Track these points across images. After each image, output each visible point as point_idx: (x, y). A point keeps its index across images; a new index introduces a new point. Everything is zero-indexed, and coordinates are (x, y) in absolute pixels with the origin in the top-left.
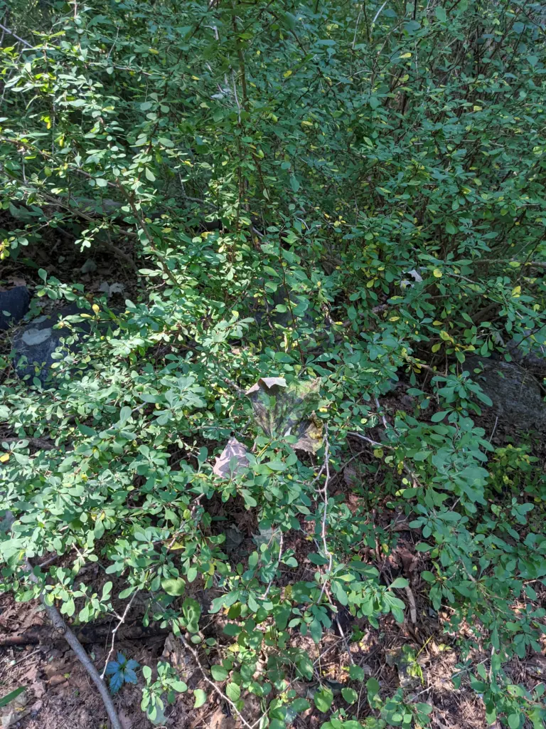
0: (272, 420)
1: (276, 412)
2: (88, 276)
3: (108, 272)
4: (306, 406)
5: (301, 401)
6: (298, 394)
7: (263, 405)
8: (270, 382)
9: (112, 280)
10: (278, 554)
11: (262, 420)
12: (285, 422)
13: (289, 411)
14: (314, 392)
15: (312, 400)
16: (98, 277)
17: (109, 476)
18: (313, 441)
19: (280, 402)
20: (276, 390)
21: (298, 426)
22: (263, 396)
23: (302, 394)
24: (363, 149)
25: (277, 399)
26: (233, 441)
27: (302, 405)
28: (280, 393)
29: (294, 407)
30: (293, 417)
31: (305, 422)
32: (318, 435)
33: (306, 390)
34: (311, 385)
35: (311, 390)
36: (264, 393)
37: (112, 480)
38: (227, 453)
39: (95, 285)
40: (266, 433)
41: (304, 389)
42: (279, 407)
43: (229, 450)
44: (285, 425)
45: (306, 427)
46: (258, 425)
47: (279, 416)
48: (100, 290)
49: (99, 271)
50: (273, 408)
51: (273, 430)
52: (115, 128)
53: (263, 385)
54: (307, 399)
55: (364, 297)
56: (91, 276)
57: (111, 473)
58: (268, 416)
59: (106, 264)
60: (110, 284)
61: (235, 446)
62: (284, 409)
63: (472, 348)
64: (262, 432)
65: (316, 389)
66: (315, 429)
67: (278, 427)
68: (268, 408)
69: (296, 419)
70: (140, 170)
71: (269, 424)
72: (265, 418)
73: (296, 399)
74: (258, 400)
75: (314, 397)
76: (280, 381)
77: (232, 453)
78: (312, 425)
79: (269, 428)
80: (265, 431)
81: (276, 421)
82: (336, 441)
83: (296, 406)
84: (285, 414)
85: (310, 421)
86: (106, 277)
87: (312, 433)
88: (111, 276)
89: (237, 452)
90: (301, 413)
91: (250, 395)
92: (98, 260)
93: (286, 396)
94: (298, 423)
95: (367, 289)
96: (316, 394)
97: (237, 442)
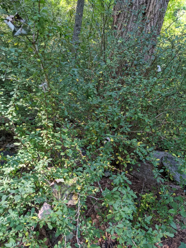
0: (59, 195)
1: (61, 191)
2: (2, 142)
3: (10, 140)
4: (72, 188)
5: (70, 187)
6: (69, 184)
7: (56, 189)
8: (58, 180)
9: (11, 143)
10: (64, 244)
11: (56, 195)
12: (64, 195)
13: (66, 190)
14: (74, 183)
15: (74, 186)
16: (6, 142)
17: (3, 219)
18: (75, 201)
19: (62, 188)
20: (60, 183)
21: (69, 196)
22: (56, 186)
23: (70, 184)
24: (89, 101)
25: (61, 187)
26: (45, 204)
27: (70, 188)
28: (62, 184)
29: (68, 189)
30: (67, 193)
31: (72, 194)
32: (76, 198)
33: (72, 182)
34: (73, 180)
35: (74, 182)
36: (56, 185)
37: (3, 221)
38: (43, 208)
39: (5, 145)
40: (57, 200)
41: (71, 182)
42: (62, 190)
43: (44, 207)
44: (64, 196)
45: (72, 196)
46: (54, 197)
47: (62, 193)
48: (6, 147)
49: (6, 140)
50: (60, 190)
51: (60, 198)
52: (3, 99)
53: (56, 182)
54: (72, 186)
55: (91, 147)
56: (3, 142)
57: (3, 218)
58: (58, 193)
59: (9, 137)
60: (10, 144)
61: (46, 206)
62: (64, 190)
63: (129, 162)
64: (56, 199)
65: (75, 182)
66: (75, 196)
67: (62, 197)
68: (58, 190)
69: (68, 193)
70: (11, 112)
71: (58, 196)
72: (57, 194)
73: (68, 186)
74: (54, 187)
75: (75, 185)
76: (62, 180)
77: (45, 208)
78: (74, 195)
79: (58, 198)
80: (57, 199)
81: (61, 195)
82: (83, 200)
83: (68, 188)
84: (64, 192)
85: (73, 194)
86: (9, 142)
87: (74, 198)
88: (11, 142)
89: (47, 208)
90: (70, 191)
91: (51, 186)
92: (6, 136)
93: (65, 185)
94: (69, 194)
95: (92, 145)
96: (75, 184)
97: (47, 204)
